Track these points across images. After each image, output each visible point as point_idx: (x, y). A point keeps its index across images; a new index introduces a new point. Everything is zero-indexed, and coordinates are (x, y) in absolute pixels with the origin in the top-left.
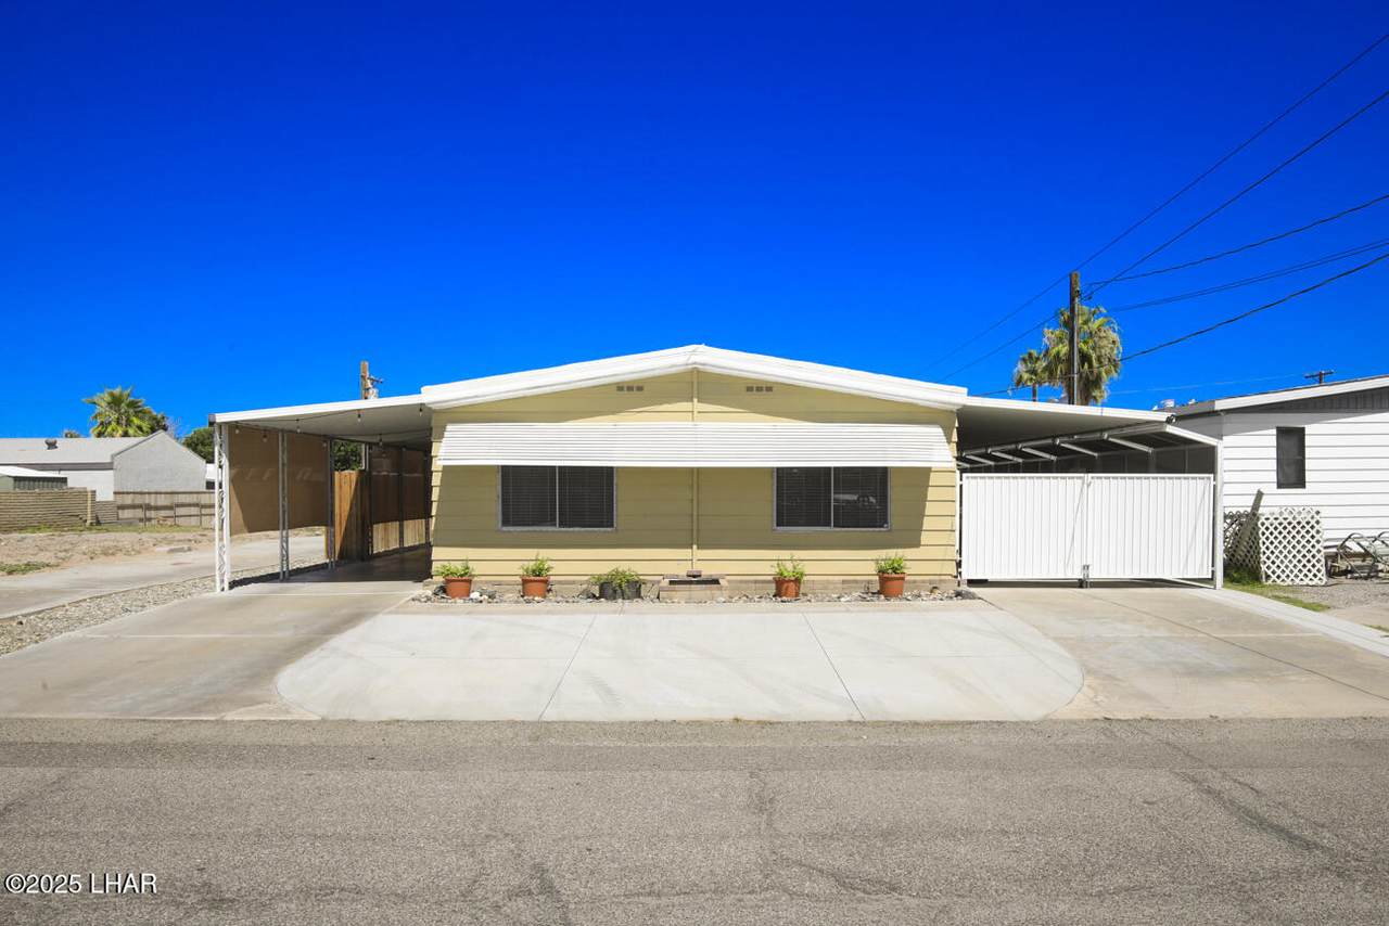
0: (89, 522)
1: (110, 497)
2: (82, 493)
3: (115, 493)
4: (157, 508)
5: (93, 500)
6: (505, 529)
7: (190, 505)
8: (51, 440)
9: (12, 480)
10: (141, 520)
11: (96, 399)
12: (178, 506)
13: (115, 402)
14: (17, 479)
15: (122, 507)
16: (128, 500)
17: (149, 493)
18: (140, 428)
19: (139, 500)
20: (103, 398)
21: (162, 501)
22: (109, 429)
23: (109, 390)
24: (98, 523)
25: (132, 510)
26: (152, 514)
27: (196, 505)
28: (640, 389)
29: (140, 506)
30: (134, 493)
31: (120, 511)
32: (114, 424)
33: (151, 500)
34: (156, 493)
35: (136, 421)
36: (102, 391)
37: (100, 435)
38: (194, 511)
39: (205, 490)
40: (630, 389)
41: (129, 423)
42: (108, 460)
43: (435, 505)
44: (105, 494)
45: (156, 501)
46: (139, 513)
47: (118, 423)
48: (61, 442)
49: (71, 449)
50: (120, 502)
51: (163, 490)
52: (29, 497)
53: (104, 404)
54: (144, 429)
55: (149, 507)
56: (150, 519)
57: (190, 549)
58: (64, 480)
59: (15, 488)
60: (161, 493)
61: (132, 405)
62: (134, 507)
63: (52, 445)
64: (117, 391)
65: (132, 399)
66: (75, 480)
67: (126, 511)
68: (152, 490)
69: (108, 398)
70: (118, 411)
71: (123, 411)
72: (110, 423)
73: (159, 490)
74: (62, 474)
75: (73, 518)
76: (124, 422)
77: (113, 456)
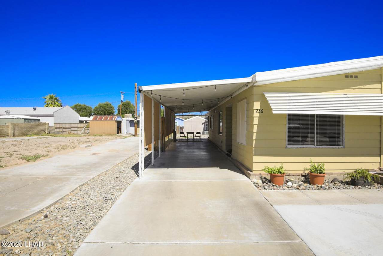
0: (47, 133)
1: (53, 125)
2: (45, 124)
3: (54, 124)
4: (66, 128)
5: (48, 126)
6: (290, 147)
7: (75, 127)
8: (35, 108)
9: (23, 119)
10: (62, 132)
11: (46, 97)
12: (72, 128)
13: (51, 98)
14: (25, 119)
15: (56, 128)
16: (58, 126)
17: (64, 124)
18: (58, 105)
19: (61, 126)
20: (48, 97)
21: (68, 126)
22: (49, 106)
23: (49, 95)
24: (49, 133)
25: (59, 129)
26: (65, 130)
27: (77, 127)
28: (356, 77)
29: (61, 128)
30: (60, 124)
31: (56, 129)
32: (50, 104)
33: (65, 126)
34: (66, 124)
35: (57, 103)
36: (47, 95)
37: (47, 107)
38: (76, 129)
39: (79, 123)
40: (351, 77)
41: (55, 104)
42: (52, 114)
43: (255, 135)
44: (52, 124)
45: (66, 126)
46: (61, 130)
47: (52, 104)
48: (37, 108)
49: (41, 110)
50: (55, 127)
51: (68, 123)
52: (29, 125)
53: (48, 99)
54: (59, 106)
55: (64, 128)
56: (64, 132)
57: (92, 146)
58: (39, 120)
59: (24, 122)
60: (67, 124)
61: (56, 99)
62: (59, 128)
63: (35, 109)
64: (52, 95)
65: (55, 97)
66: (43, 120)
67: (57, 129)
68: (65, 123)
69: (49, 97)
70: (52, 100)
71: (53, 100)
72: (49, 104)
73: (66, 123)
74: (39, 118)
75: (43, 132)
76: (53, 104)
77: (53, 113)
